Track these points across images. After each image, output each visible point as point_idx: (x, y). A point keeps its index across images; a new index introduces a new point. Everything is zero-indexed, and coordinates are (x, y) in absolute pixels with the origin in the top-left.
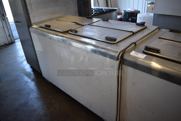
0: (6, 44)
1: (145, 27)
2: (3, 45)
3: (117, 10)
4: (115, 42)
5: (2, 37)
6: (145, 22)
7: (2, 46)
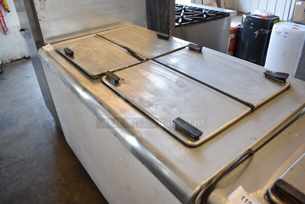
0: (25, 56)
1: (287, 85)
2: (19, 58)
3: (231, 15)
4: (197, 143)
5: (19, 44)
6: (287, 75)
7: (18, 60)
